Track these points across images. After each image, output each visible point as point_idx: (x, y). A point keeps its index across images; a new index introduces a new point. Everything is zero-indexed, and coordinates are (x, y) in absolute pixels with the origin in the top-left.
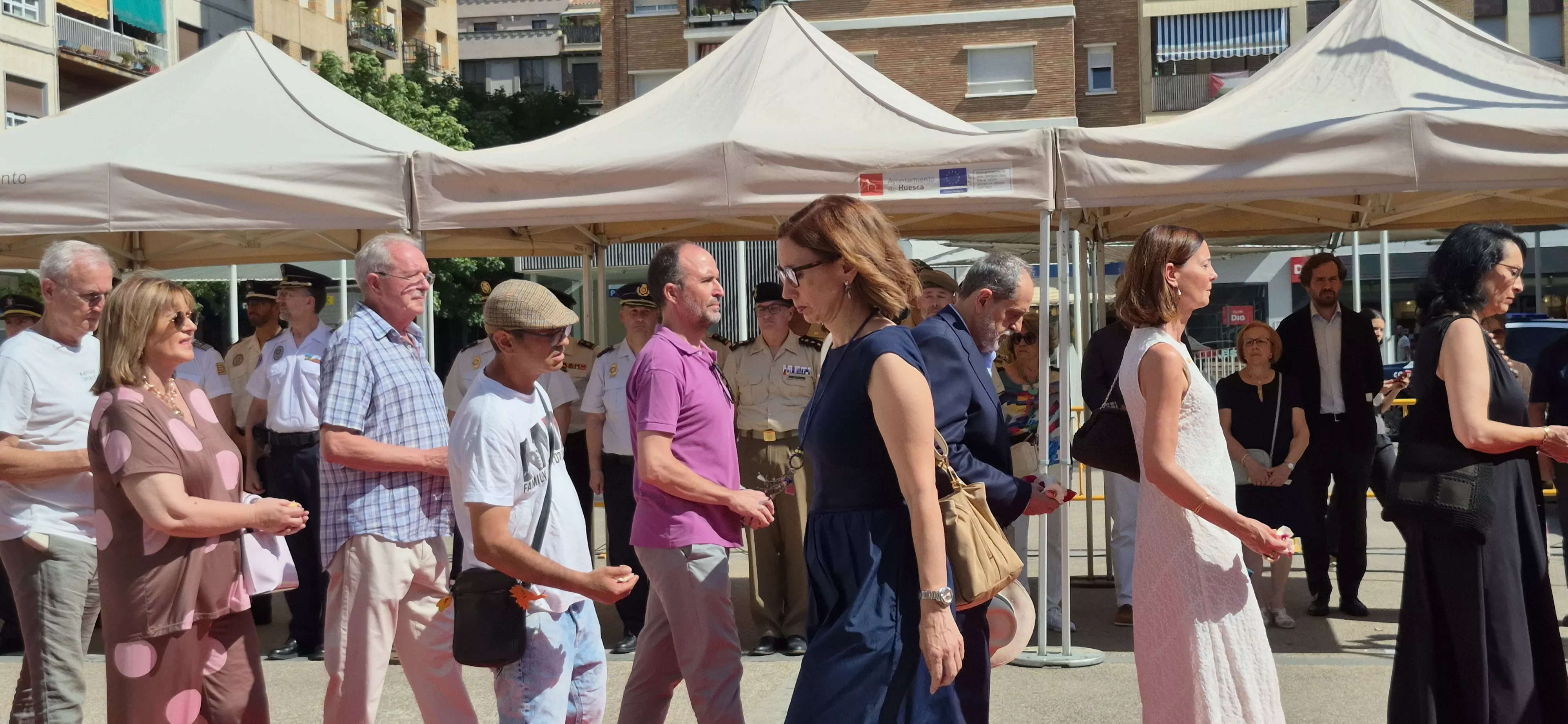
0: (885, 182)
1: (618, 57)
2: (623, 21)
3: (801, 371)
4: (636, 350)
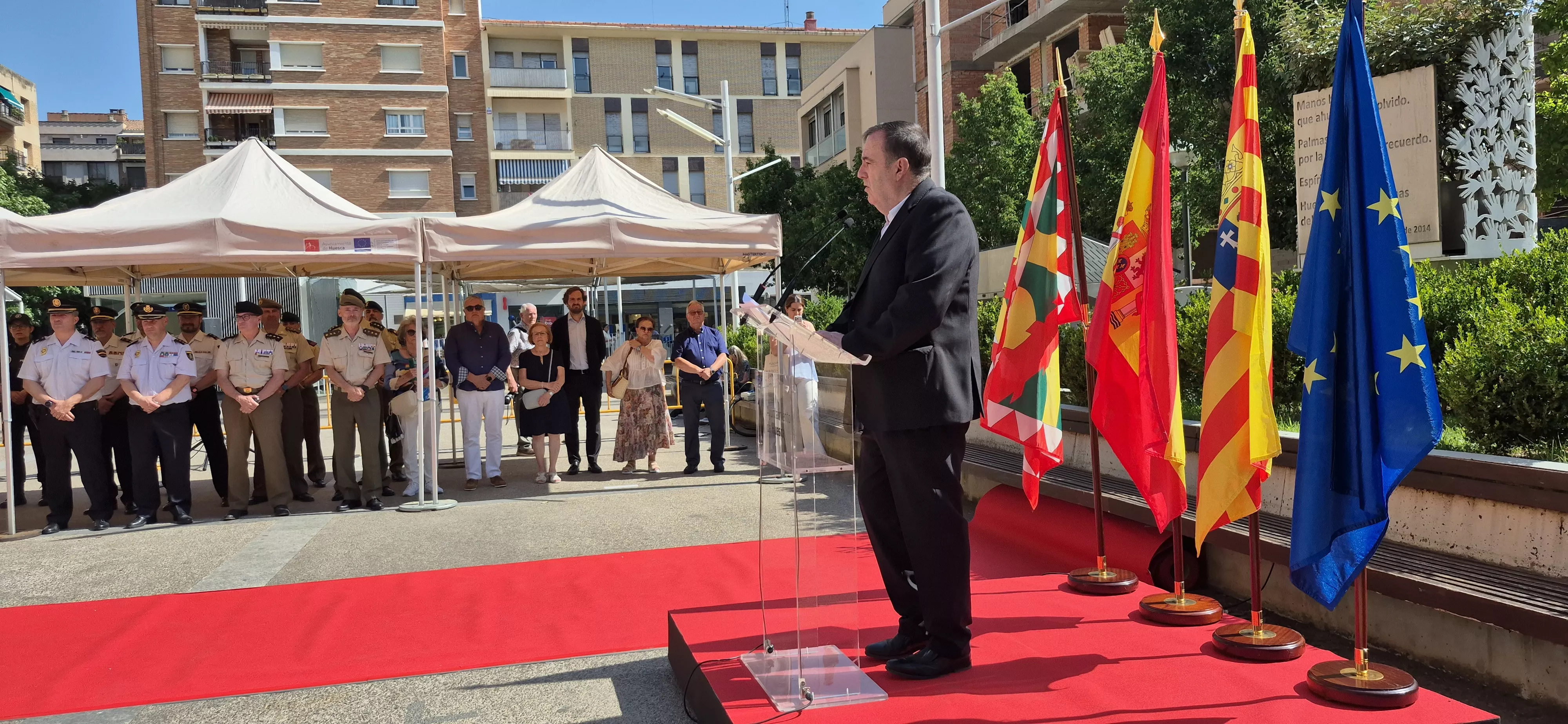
1: (157, 164)
2: (161, 142)
3: (267, 353)
4: (154, 342)
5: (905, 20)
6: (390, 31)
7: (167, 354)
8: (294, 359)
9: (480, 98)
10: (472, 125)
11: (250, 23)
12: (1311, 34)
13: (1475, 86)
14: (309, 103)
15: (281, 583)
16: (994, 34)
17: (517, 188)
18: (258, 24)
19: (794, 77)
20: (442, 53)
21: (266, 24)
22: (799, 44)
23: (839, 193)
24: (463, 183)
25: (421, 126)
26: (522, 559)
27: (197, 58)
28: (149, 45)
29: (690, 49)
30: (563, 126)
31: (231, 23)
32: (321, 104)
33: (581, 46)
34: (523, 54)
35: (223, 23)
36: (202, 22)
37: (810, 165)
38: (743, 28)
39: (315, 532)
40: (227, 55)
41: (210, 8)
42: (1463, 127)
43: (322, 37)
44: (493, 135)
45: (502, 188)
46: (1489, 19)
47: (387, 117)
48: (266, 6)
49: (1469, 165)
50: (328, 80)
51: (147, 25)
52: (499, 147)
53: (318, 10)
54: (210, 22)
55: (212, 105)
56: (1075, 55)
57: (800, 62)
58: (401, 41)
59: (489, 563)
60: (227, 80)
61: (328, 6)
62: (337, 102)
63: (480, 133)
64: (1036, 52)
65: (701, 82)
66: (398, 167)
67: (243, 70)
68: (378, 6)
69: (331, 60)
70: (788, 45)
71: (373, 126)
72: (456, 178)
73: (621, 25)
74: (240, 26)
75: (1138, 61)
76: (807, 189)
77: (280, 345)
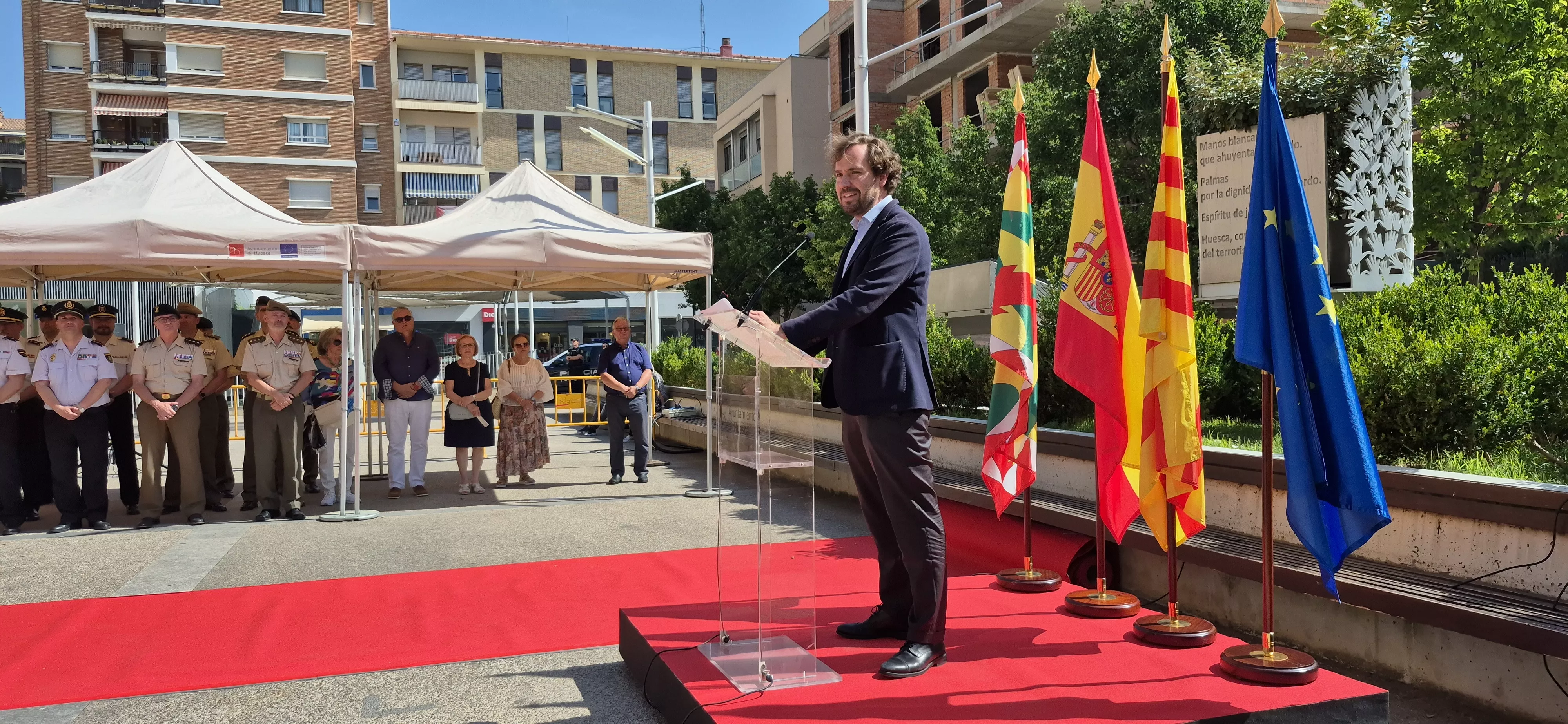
0: (245, 249)
1: (39, 165)
2: (44, 142)
3: (186, 357)
4: (70, 345)
5: (821, 50)
6: (294, 37)
7: (86, 355)
8: (212, 365)
9: (386, 109)
10: (378, 136)
11: (145, 24)
12: (1214, 80)
13: (1360, 134)
14: (207, 108)
15: (209, 588)
16: (907, 69)
17: (424, 202)
18: (154, 24)
19: (709, 101)
20: (349, 62)
21: (163, 25)
22: (715, 70)
23: (755, 217)
24: (367, 195)
25: (325, 135)
26: (456, 566)
27: (86, 56)
28: (33, 40)
29: (605, 69)
30: (473, 141)
31: (124, 22)
32: (219, 110)
33: (493, 61)
34: (433, 66)
35: (116, 22)
36: (93, 20)
37: (725, 188)
38: (659, 51)
39: (235, 540)
40: (119, 56)
41: (103, 6)
42: (1349, 170)
43: (222, 40)
44: (400, 147)
45: (409, 201)
46: (1373, 73)
47: (289, 125)
48: (163, 7)
49: (1354, 205)
50: (228, 85)
51: (32, 20)
52: (406, 159)
53: (219, 13)
54: (102, 21)
55: (102, 106)
56: (984, 92)
57: (715, 86)
58: (306, 48)
59: (422, 570)
60: (118, 81)
61: (230, 10)
62: (236, 108)
63: (387, 144)
64: (948, 87)
65: (615, 102)
66: (298, 177)
67: (136, 72)
68: (282, 11)
69: (231, 65)
70: (704, 70)
71: (272, 133)
72: (360, 189)
73: (535, 42)
74: (135, 26)
75: (1045, 100)
76: (723, 212)
77: (199, 351)
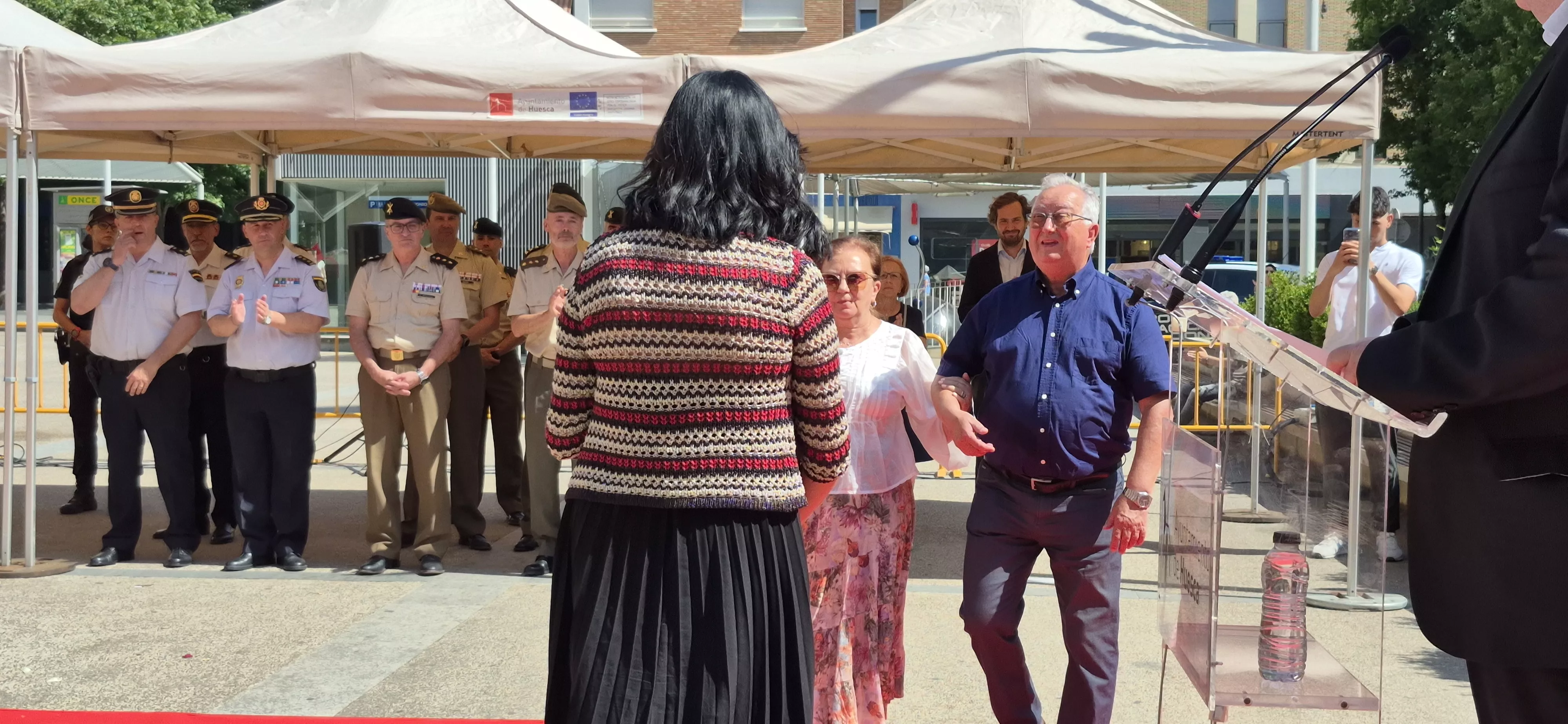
0: (515, 102)
3: (431, 289)
4: (264, 263)
7: (283, 281)
8: (476, 300)
24: (859, 6)
77: (453, 277)
